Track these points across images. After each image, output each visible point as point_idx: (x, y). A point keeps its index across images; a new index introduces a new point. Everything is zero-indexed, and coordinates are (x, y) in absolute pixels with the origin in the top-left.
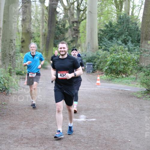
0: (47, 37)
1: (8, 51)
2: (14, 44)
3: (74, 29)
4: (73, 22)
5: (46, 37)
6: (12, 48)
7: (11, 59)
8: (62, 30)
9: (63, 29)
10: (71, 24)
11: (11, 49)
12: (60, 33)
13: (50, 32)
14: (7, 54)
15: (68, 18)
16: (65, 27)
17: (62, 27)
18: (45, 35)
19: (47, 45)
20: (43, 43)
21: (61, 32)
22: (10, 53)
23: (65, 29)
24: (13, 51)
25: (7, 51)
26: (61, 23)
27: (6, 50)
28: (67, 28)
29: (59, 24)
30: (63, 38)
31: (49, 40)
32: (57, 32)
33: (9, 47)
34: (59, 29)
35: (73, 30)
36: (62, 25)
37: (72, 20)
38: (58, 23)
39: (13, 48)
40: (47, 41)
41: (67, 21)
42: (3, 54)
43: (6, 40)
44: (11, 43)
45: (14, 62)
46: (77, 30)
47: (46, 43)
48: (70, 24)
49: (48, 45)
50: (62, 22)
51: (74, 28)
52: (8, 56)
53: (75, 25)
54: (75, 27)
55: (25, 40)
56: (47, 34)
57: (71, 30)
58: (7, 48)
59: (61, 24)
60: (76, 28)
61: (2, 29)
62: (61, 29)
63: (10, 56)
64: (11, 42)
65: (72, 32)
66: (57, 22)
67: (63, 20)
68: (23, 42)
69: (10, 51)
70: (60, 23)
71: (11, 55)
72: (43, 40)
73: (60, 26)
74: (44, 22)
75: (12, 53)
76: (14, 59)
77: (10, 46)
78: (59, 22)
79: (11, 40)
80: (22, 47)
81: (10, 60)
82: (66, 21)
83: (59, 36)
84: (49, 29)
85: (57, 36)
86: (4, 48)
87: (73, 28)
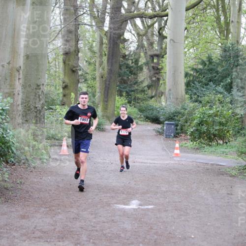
0: (106, 80)
1: (33, 103)
2: (42, 91)
3: (153, 67)
4: (152, 57)
5: (104, 79)
6: (39, 97)
7: (38, 115)
8: (132, 69)
9: (135, 66)
10: (149, 59)
11: (38, 99)
12: (130, 74)
13: (111, 71)
14: (32, 107)
15: (144, 49)
16: (138, 64)
17: (133, 64)
18: (102, 77)
19: (106, 92)
20: (100, 89)
21: (131, 72)
22: (37, 106)
23: (137, 67)
24: (41, 103)
25: (31, 103)
26: (132, 58)
27: (29, 101)
28: (142, 65)
29: (128, 59)
30: (135, 82)
31: (109, 84)
32: (125, 72)
33: (35, 96)
34: (128, 67)
35: (151, 68)
36: (134, 61)
37: (150, 53)
38: (127, 57)
39: (41, 97)
40: (106, 87)
41: (142, 54)
42: (25, 106)
43: (30, 86)
44: (38, 91)
45: (43, 120)
46: (158, 69)
47: (104, 90)
48: (146, 59)
49: (108, 93)
50: (133, 56)
51: (154, 65)
52: (33, 109)
53: (155, 61)
54: (156, 63)
55: (69, 84)
56: (106, 76)
57: (148, 69)
58: (32, 97)
59: (132, 60)
60: (156, 65)
61: (22, 68)
62: (132, 67)
63: (36, 110)
64: (37, 88)
65: (150, 72)
66: (124, 56)
67: (135, 53)
68: (65, 87)
69: (35, 103)
70: (130, 58)
71: (38, 109)
72: (100, 85)
73: (130, 61)
74: (102, 57)
75: (39, 106)
76: (41, 114)
77: (36, 94)
78: (128, 55)
79: (38, 86)
80: (64, 96)
81: (36, 117)
82: (140, 54)
83: (128, 78)
84: (109, 68)
85: (125, 78)
86: (27, 97)
87: (152, 65)
